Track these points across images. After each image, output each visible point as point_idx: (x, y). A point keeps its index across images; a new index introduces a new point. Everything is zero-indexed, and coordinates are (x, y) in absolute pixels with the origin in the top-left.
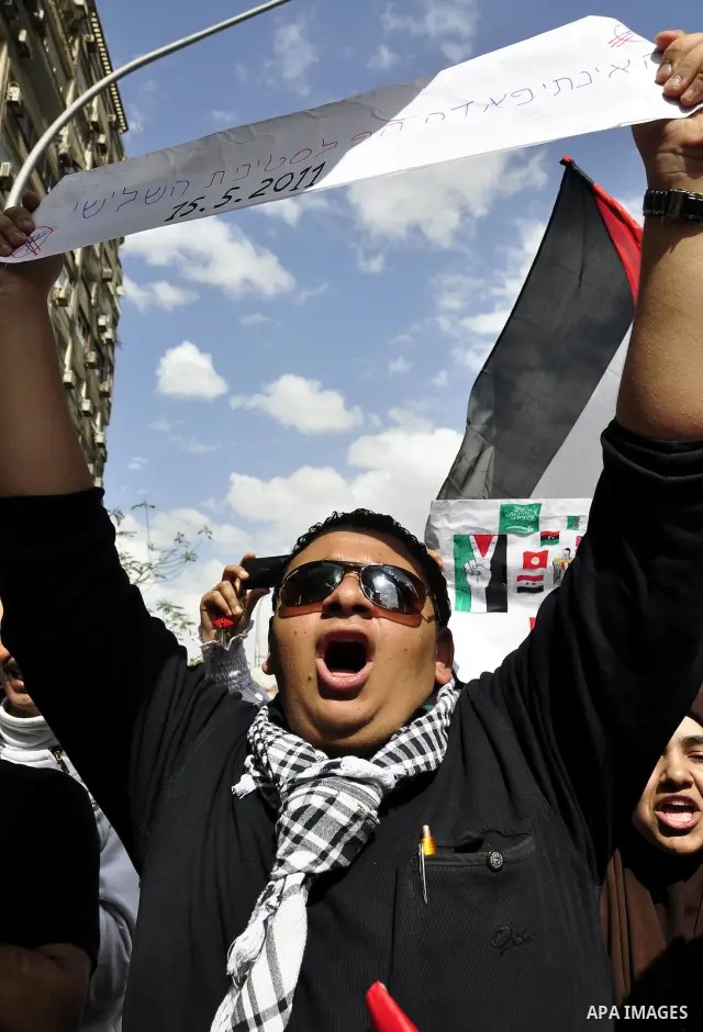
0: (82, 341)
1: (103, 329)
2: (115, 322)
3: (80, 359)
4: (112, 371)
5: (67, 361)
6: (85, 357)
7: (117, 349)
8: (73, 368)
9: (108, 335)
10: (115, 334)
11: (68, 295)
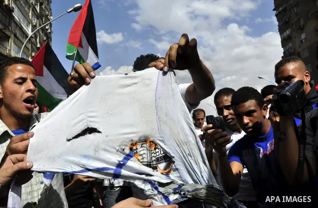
0: (42, 34)
1: (47, 29)
2: (51, 26)
3: (41, 39)
4: (51, 40)
5: (38, 41)
6: (43, 38)
7: (52, 34)
8: (40, 42)
9: (49, 31)
10: (51, 30)
11: (36, 24)
